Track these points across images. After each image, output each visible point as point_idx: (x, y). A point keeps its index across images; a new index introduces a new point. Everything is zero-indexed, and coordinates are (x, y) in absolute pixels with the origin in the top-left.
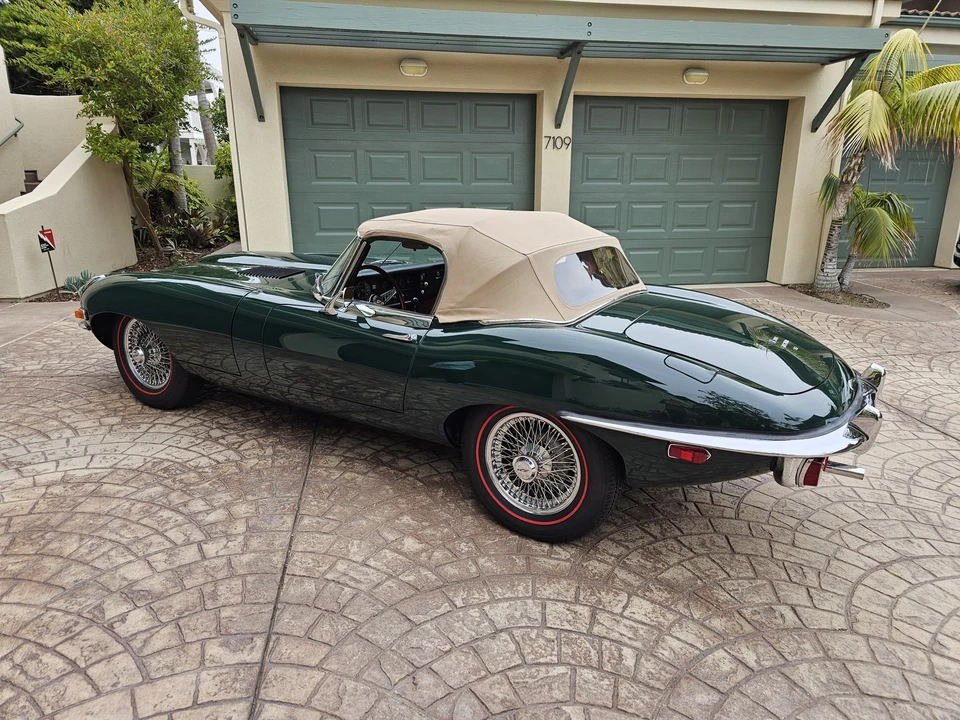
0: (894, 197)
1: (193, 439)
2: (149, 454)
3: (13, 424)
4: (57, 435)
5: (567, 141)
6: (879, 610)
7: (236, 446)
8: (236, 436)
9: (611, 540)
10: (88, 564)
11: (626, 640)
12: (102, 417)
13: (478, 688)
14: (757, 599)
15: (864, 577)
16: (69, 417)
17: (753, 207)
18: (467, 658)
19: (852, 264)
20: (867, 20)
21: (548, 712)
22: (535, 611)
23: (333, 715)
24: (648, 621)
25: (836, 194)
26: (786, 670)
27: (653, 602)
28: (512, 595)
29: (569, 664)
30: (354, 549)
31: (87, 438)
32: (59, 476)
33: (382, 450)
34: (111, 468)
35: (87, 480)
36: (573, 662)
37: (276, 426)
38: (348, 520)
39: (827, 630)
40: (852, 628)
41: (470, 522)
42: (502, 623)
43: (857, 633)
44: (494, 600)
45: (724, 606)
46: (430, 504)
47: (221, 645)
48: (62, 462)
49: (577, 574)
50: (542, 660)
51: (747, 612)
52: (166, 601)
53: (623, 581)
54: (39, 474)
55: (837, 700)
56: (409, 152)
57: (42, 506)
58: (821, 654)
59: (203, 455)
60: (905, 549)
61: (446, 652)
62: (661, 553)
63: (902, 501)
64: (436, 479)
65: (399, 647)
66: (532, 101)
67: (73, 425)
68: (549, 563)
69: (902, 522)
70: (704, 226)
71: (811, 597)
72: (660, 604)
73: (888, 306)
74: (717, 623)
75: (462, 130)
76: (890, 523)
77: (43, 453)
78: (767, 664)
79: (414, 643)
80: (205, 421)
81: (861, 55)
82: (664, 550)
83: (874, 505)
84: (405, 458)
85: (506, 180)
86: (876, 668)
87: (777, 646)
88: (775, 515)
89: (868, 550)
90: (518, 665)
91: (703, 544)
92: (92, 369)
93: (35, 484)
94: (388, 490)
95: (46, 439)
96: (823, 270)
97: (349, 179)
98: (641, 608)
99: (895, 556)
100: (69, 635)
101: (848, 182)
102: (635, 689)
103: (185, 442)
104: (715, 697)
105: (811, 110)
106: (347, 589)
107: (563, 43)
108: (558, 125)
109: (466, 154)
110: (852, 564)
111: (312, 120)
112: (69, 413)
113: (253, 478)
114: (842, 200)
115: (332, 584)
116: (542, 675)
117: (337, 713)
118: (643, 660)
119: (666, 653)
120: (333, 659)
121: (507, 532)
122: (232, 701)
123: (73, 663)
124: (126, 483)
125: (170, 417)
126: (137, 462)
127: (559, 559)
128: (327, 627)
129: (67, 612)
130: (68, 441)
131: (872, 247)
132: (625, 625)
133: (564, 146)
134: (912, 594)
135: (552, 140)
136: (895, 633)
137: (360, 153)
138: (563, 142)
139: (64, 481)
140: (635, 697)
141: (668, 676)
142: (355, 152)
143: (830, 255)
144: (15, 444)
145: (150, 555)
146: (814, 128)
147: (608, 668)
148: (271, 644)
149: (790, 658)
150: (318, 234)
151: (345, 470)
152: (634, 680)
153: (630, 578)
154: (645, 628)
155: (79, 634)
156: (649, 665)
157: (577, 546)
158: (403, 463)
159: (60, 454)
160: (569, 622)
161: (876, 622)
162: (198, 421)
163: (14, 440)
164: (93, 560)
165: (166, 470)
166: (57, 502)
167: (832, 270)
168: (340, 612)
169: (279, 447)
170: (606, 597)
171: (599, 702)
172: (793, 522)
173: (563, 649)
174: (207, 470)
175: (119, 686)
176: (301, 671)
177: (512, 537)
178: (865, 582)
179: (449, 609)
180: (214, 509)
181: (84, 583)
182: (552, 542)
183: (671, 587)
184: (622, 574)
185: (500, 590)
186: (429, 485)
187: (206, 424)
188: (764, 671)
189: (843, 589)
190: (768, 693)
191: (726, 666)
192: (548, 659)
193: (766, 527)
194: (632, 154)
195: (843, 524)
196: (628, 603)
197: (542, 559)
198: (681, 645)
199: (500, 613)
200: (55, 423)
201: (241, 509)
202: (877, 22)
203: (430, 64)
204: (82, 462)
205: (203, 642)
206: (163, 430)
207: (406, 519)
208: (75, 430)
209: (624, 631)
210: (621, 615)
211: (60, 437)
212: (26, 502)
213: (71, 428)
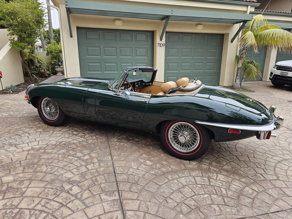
0: (254, 61)
1: (69, 135)
2: (57, 140)
3: (7, 132)
4: (23, 135)
5: (164, 45)
6: (283, 174)
7: (83, 136)
8: (82, 134)
9: (206, 159)
10: (52, 174)
11: (221, 186)
12: (36, 129)
13: (185, 202)
14: (251, 173)
15: (276, 165)
16: (25, 130)
17: (215, 64)
18: (179, 194)
19: (243, 80)
20: (246, 12)
21: (208, 207)
22: (193, 180)
23: (147, 213)
24: (224, 181)
25: (239, 60)
26: (266, 191)
27: (224, 175)
28: (184, 176)
29: (208, 194)
30: (133, 165)
31: (34, 136)
32: (30, 148)
33: (128, 136)
34: (46, 144)
35: (40, 149)
36: (209, 193)
37: (93, 130)
38: (127, 157)
39: (272, 180)
40: (278, 179)
41: (163, 156)
42: (185, 184)
43: (280, 180)
44: (179, 177)
45: (243, 175)
46: (149, 151)
47: (105, 195)
48: (29, 144)
49: (200, 169)
50: (200, 193)
51: (250, 176)
52: (82, 183)
53: (213, 170)
54: (23, 147)
55: (282, 198)
56: (116, 47)
57: (29, 157)
58: (273, 186)
59: (74, 140)
60: (283, 157)
61: (172, 193)
62: (220, 162)
63: (278, 144)
64: (148, 144)
65: (158, 192)
66: (153, 33)
67: (28, 132)
68: (191, 166)
69: (280, 150)
70: (202, 70)
71: (265, 171)
72: (226, 176)
73: (255, 92)
74: (243, 180)
75: (132, 41)
76: (277, 150)
77: (21, 141)
78: (261, 190)
79: (162, 191)
80: (70, 129)
81: (245, 22)
82: (221, 161)
83: (271, 146)
84: (136, 138)
85: (145, 56)
86: (289, 189)
87: (261, 185)
88: (246, 150)
89: (274, 158)
90: (194, 195)
91: (231, 159)
92: (26, 115)
93: (23, 151)
94: (135, 148)
95: (20, 137)
96: (236, 82)
97: (98, 55)
98: (221, 177)
99: (281, 159)
100: (56, 195)
101: (242, 57)
102: (229, 199)
103: (67, 136)
104: (251, 200)
105: (231, 37)
106: (136, 177)
107: (164, 16)
108: (161, 40)
109: (134, 48)
110: (272, 162)
111: (87, 37)
112: (24, 129)
113: (93, 146)
114: (241, 62)
115: (131, 175)
116: (202, 197)
117: (148, 212)
118: (228, 191)
119: (233, 189)
120: (140, 197)
121: (175, 158)
122: (116, 211)
123: (61, 203)
124: (53, 149)
125: (58, 129)
126: (54, 143)
127: (193, 165)
128: (135, 188)
129: (52, 189)
130: (28, 137)
131: (250, 75)
132: (219, 182)
133: (163, 46)
134: (290, 169)
135: (159, 44)
136: (290, 180)
137: (101, 47)
138: (163, 45)
139: (33, 149)
140: (230, 202)
141: (236, 195)
142: (100, 47)
143: (238, 78)
144: (11, 139)
145: (71, 170)
146: (232, 41)
147: (219, 194)
148: (120, 194)
149: (266, 188)
150: (88, 72)
151: (120, 142)
152: (227, 197)
153: (215, 169)
154: (225, 182)
155: (59, 195)
156: (230, 193)
157: (197, 161)
158: (136, 140)
159: (27, 141)
160: (203, 182)
161: (284, 177)
162: (68, 130)
163: (10, 137)
164: (53, 172)
165: (64, 144)
166: (34, 156)
167: (238, 81)
168: (136, 183)
169: (97, 136)
170: (211, 175)
171: (221, 204)
172: (252, 152)
173: (205, 190)
174: (77, 144)
175: (79, 209)
176: (133, 201)
177: (177, 159)
178: (277, 166)
179: (168, 180)
180: (85, 155)
181: (54, 179)
182: (189, 160)
183: (227, 171)
184: (212, 168)
185: (180, 174)
186: (147, 146)
187: (70, 130)
188: (261, 192)
189: (272, 169)
190: (264, 198)
191: (251, 191)
192: (202, 193)
193: (245, 153)
194: (182, 49)
195: (265, 151)
196: (217, 176)
197: (188, 165)
198: (236, 186)
199: (183, 180)
200: (21, 132)
201: (93, 155)
202: (248, 12)
203: (124, 21)
204: (36, 143)
205: (99, 194)
206: (58, 133)
207: (144, 155)
208: (29, 133)
209: (219, 184)
210: (217, 179)
211: (25, 136)
212: (23, 156)
213: (27, 133)
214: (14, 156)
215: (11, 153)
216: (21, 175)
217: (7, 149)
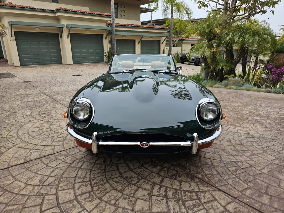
4: (237, 142)
12: (218, 145)
16: (231, 149)
31: (227, 137)
32: (237, 128)
35: (230, 125)
48: (236, 131)
54: (243, 130)
57: (241, 123)
77: (242, 137)
93: (244, 128)
112: (231, 152)
130: (233, 139)
139: (236, 126)
159: (236, 134)
166: (238, 122)
200: (237, 147)
204: (230, 130)
208: (230, 141)
211: (236, 140)
212: (245, 125)
213: (231, 143)
214: (251, 126)
215: (254, 129)
216: (250, 117)
217: (256, 133)
